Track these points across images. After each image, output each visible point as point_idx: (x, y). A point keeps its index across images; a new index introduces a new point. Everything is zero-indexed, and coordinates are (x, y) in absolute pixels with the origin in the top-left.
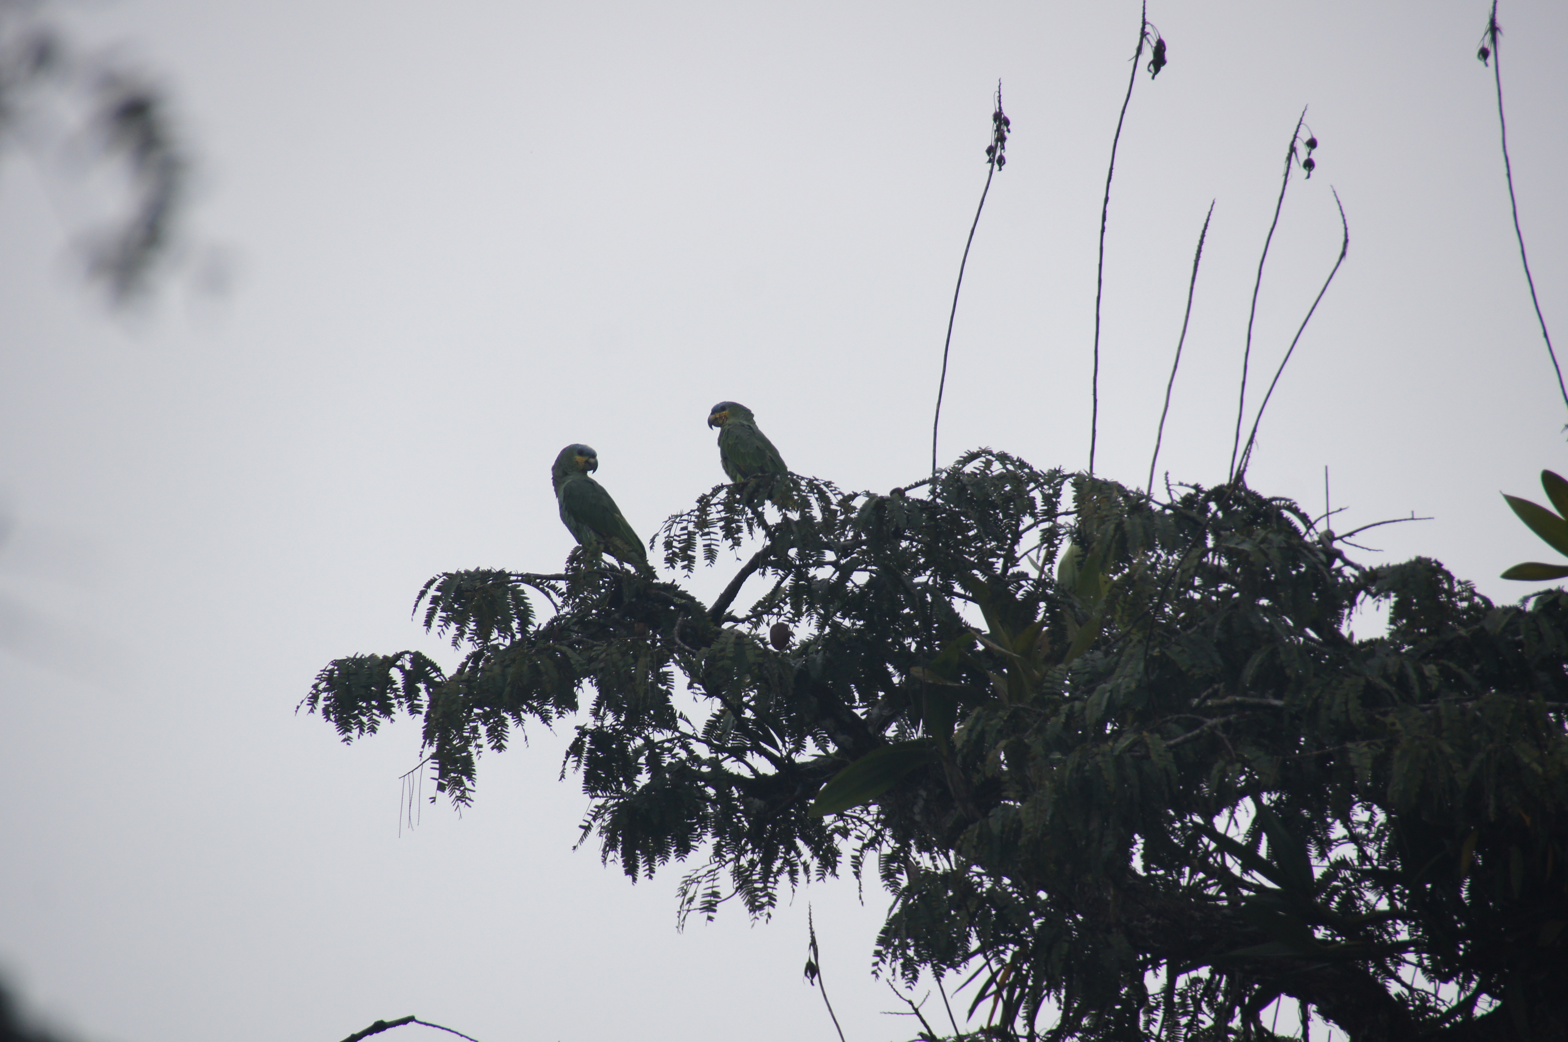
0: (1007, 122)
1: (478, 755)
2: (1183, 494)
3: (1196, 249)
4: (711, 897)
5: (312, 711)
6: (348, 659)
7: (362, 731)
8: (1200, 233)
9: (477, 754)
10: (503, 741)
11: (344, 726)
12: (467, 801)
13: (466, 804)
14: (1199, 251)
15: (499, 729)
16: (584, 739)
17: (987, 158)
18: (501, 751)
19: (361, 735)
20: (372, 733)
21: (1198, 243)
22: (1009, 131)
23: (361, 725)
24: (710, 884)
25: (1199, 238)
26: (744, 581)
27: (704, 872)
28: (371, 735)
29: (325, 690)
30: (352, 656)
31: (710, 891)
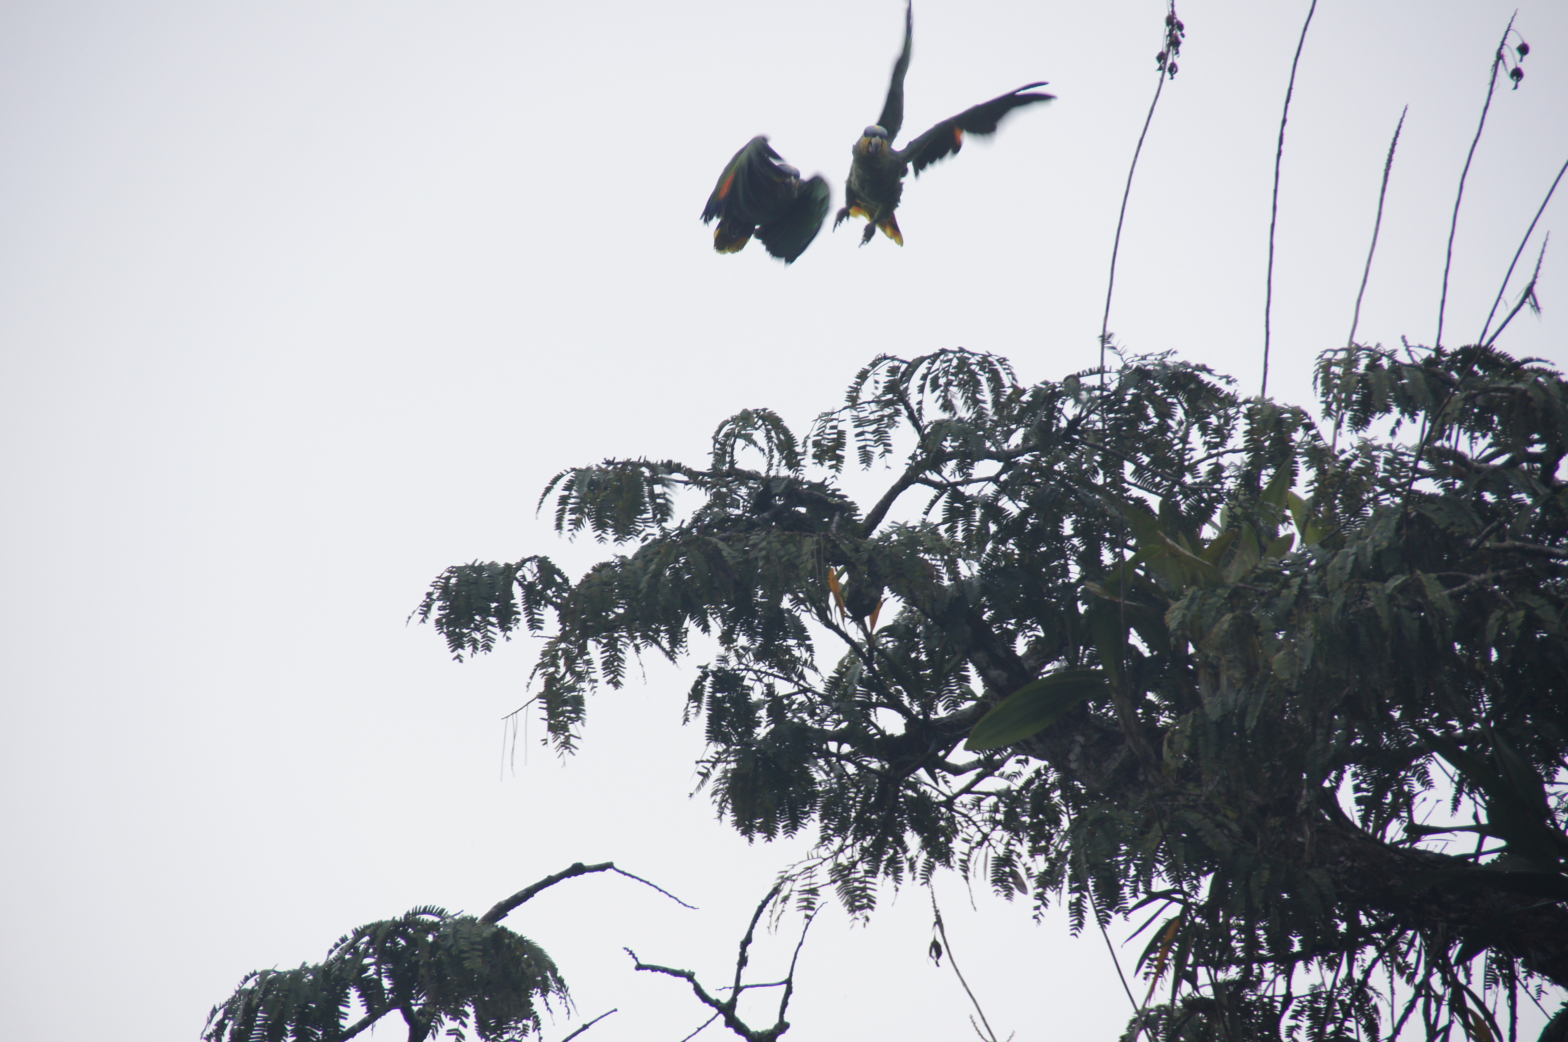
0: (1181, 27)
1: (593, 691)
2: (1424, 357)
3: (1386, 157)
4: (808, 894)
5: (423, 621)
6: (466, 567)
7: (475, 648)
8: (1391, 141)
9: (591, 689)
10: (619, 678)
11: (456, 642)
12: (573, 750)
13: (570, 751)
14: (1390, 160)
15: (616, 664)
16: (704, 683)
17: (1158, 65)
18: (617, 688)
19: (474, 654)
20: (487, 651)
21: (1388, 152)
22: (1183, 35)
23: (474, 642)
24: (807, 881)
25: (1390, 146)
26: (894, 499)
27: (799, 869)
28: (486, 653)
29: (438, 599)
30: (470, 563)
31: (807, 888)
